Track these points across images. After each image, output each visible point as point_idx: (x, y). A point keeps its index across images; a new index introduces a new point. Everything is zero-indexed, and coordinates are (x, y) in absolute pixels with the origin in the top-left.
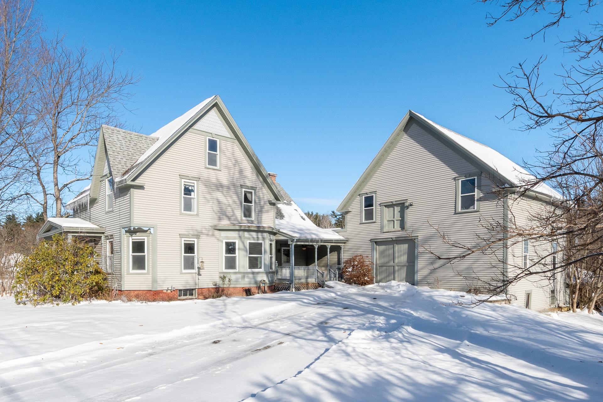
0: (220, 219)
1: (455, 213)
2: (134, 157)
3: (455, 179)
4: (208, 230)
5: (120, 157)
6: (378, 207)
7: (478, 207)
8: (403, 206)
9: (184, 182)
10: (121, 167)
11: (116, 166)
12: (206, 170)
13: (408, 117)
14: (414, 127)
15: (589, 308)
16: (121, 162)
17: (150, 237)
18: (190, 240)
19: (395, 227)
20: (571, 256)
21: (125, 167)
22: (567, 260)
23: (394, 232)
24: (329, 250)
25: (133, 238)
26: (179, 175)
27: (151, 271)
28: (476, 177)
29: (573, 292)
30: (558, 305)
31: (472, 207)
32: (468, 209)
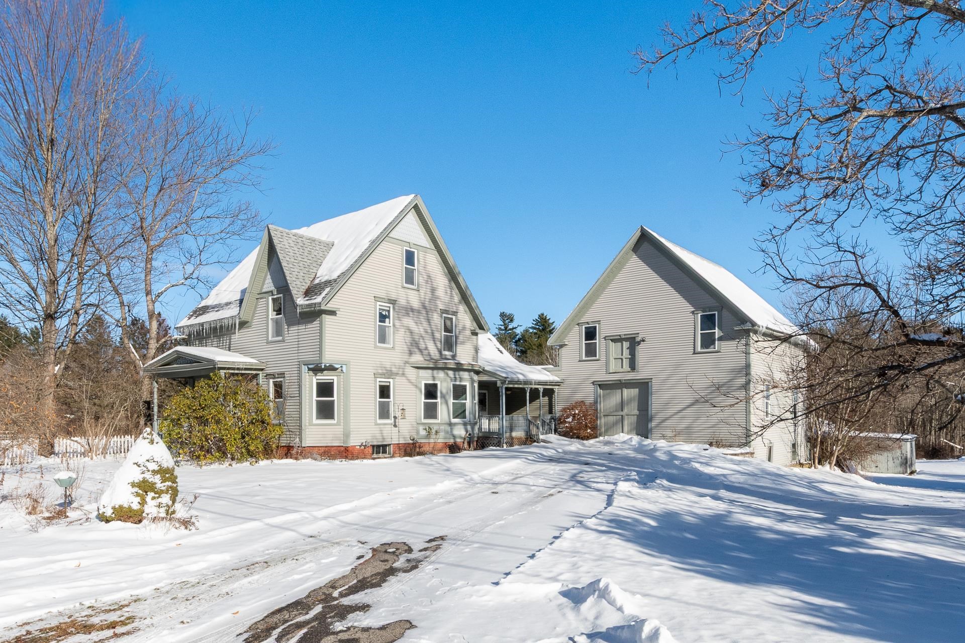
0: (411, 353)
1: (694, 353)
2: (311, 270)
3: (693, 312)
4: (397, 367)
5: (296, 270)
6: (603, 341)
7: (720, 346)
8: (633, 342)
9: (380, 305)
10: (299, 283)
11: (295, 282)
12: (403, 290)
13: (638, 234)
14: (645, 245)
15: (830, 463)
16: (299, 277)
17: (342, 377)
18: (383, 381)
19: (624, 366)
20: (812, 404)
21: (304, 284)
22: (807, 409)
23: (623, 372)
24: (541, 394)
25: (318, 377)
26: (374, 297)
27: (342, 421)
28: (716, 313)
29: (814, 446)
30: (799, 461)
31: (712, 346)
32: (708, 348)
